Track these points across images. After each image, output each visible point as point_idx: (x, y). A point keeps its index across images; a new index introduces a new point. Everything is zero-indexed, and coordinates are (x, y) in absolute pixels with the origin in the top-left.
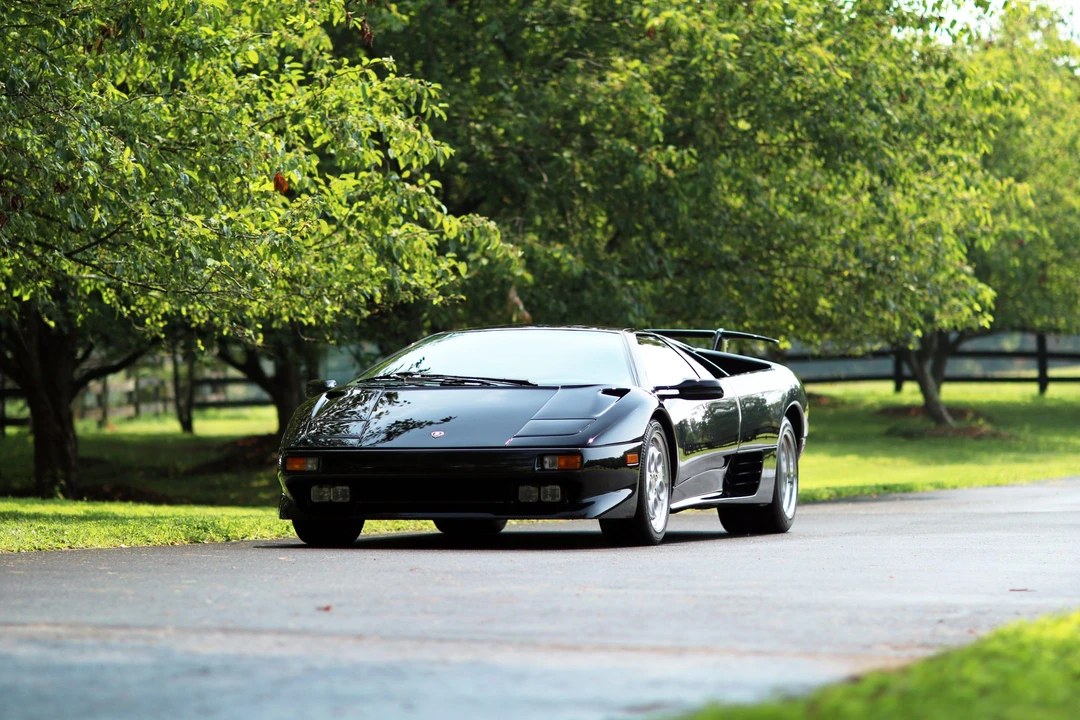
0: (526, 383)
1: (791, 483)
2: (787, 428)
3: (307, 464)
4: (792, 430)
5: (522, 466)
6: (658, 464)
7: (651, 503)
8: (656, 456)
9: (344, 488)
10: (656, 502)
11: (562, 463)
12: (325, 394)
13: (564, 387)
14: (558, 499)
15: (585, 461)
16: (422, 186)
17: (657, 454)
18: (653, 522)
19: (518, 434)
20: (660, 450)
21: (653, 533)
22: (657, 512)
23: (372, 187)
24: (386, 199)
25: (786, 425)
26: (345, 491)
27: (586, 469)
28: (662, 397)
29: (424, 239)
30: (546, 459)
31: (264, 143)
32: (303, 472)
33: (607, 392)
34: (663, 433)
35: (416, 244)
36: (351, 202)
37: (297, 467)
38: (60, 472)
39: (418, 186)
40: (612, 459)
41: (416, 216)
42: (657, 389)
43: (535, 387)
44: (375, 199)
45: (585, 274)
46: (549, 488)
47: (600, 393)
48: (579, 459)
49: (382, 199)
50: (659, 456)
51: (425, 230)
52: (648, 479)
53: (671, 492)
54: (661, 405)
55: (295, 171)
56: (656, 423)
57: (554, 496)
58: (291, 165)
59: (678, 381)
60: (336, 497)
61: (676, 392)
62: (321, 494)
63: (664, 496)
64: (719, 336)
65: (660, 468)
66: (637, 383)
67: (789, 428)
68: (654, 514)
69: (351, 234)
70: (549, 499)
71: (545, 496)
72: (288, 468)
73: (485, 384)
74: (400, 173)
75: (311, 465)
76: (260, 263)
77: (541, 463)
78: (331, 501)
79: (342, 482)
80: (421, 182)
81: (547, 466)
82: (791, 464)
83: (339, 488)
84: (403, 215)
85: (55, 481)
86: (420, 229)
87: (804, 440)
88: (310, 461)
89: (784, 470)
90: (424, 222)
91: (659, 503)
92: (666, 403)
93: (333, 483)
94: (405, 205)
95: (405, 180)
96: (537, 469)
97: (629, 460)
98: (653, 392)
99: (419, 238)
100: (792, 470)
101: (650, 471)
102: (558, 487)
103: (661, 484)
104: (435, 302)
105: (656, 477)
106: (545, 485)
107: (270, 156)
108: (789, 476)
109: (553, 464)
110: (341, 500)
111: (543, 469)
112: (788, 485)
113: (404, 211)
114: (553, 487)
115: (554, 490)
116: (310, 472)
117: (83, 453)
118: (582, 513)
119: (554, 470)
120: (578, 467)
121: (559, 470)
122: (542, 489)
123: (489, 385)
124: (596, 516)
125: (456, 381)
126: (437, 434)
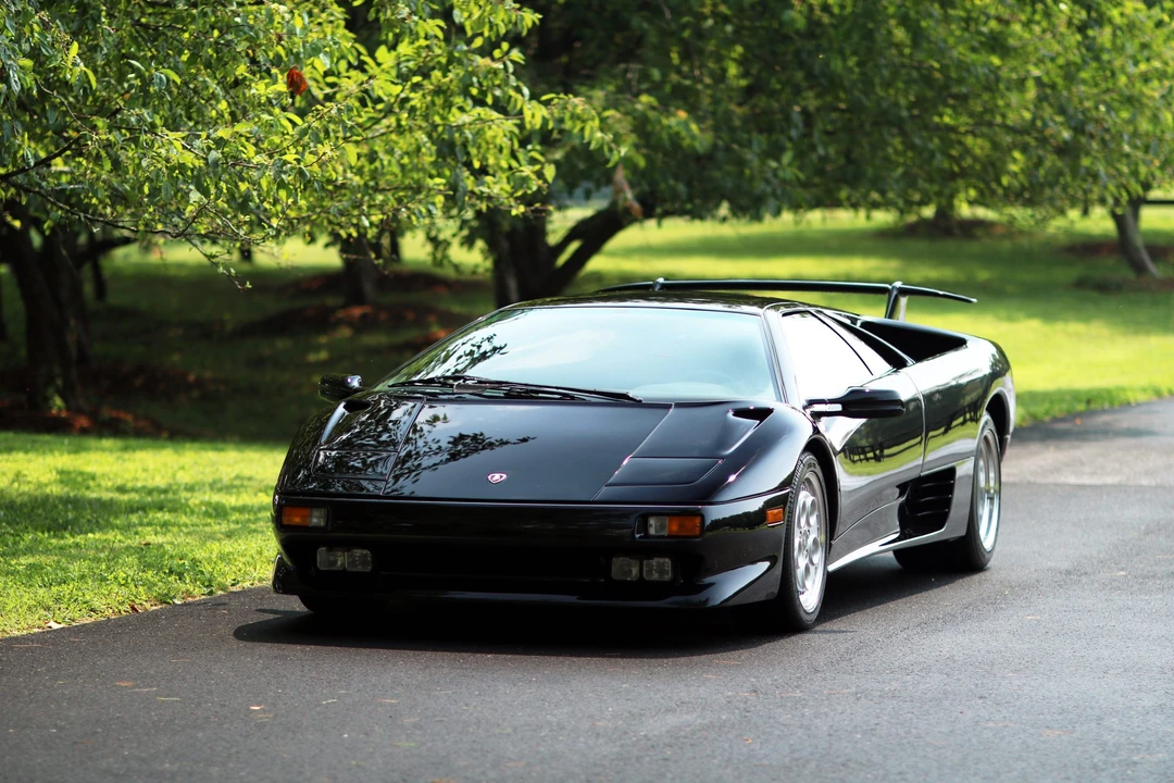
0: (625, 396)
1: (991, 499)
2: (987, 427)
3: (311, 516)
4: (993, 429)
5: (618, 527)
6: (811, 513)
7: (800, 572)
8: (809, 504)
9: (365, 552)
10: (807, 569)
11: (675, 528)
12: (342, 405)
13: (682, 405)
14: (668, 577)
15: (708, 522)
16: (499, 59)
17: (810, 499)
18: (802, 598)
19: (611, 480)
20: (814, 494)
21: (802, 612)
22: (808, 583)
23: (432, 60)
24: (451, 75)
25: (986, 423)
26: (366, 555)
27: (710, 534)
28: (817, 416)
29: (500, 129)
30: (652, 521)
31: (277, 19)
32: (306, 528)
33: (743, 413)
34: (818, 470)
35: (489, 134)
36: (403, 77)
37: (297, 520)
38: (57, 370)
39: (493, 59)
40: (747, 515)
41: (489, 100)
42: (811, 403)
43: (637, 403)
44: (437, 74)
45: (715, 147)
46: (655, 561)
47: (730, 415)
48: (698, 521)
49: (445, 76)
50: (813, 502)
51: (501, 116)
52: (797, 541)
53: (828, 548)
54: (816, 430)
55: (321, 55)
56: (809, 457)
57: (662, 572)
58: (313, 49)
59: (840, 392)
60: (353, 563)
61: (838, 407)
62: (332, 558)
63: (818, 558)
64: (895, 293)
65: (813, 520)
66: (782, 395)
67: (991, 425)
68: (804, 586)
69: (403, 123)
70: (655, 576)
71: (650, 572)
72: (286, 521)
73: (567, 397)
74: (469, 42)
75: (317, 519)
76: (262, 202)
77: (645, 527)
78: (345, 570)
79: (361, 544)
80: (497, 54)
81: (652, 531)
82: (992, 475)
83: (358, 552)
84: (472, 97)
85: (51, 380)
86: (495, 115)
87: (1009, 437)
88: (316, 513)
89: (982, 483)
90: (501, 107)
91: (812, 569)
92: (823, 424)
93: (348, 545)
94: (476, 85)
95: (475, 52)
96: (638, 536)
97: (770, 518)
98: (805, 408)
99: (494, 127)
100: (992, 483)
101: (799, 527)
102: (667, 560)
103: (815, 541)
104: (514, 212)
105: (806, 535)
106: (650, 557)
107: (285, 37)
108: (988, 492)
109: (662, 527)
110: (360, 568)
111: (647, 535)
112: (987, 502)
113: (474, 91)
114: (661, 560)
115: (663, 564)
116: (316, 528)
117: (114, 298)
118: (701, 597)
119: (663, 537)
120: (697, 532)
121: (669, 537)
122: (645, 562)
123: (573, 398)
124: (722, 602)
125: (527, 391)
126: (497, 477)
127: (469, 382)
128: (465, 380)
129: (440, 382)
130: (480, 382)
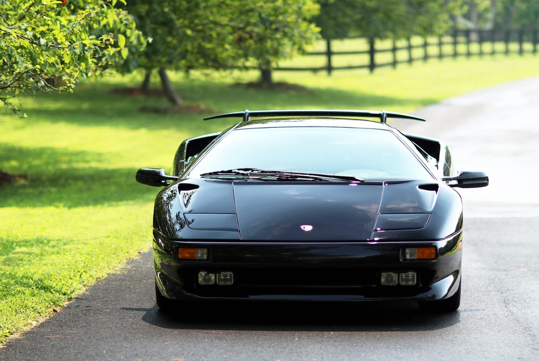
0: (353, 179)
11: (421, 254)
13: (390, 183)
14: (414, 283)
15: (438, 252)
19: (375, 228)
27: (440, 257)
30: (408, 251)
33: (422, 187)
43: (362, 183)
46: (407, 274)
47: (417, 187)
48: (434, 250)
61: (456, 182)
70: (406, 283)
71: (403, 281)
73: (317, 180)
75: (200, 255)
77: (404, 254)
81: (408, 257)
96: (401, 260)
97: (459, 247)
102: (414, 273)
109: (414, 254)
111: (405, 259)
114: (411, 273)
115: (412, 275)
118: (429, 294)
119: (414, 260)
120: (433, 256)
121: (418, 259)
122: (400, 274)
123: (321, 180)
124: (443, 297)
125: (292, 177)
126: (308, 228)
127: (254, 172)
128: (253, 171)
129: (235, 172)
130: (262, 172)
